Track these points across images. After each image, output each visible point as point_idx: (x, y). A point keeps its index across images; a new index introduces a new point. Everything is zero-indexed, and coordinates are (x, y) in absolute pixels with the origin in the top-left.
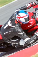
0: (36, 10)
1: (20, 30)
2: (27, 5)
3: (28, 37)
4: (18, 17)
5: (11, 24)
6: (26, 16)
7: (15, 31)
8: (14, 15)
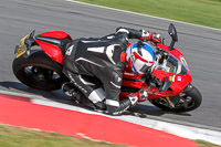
5: (112, 54)
6: (150, 62)
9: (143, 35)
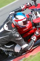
0: (32, 11)
1: (18, 35)
2: (21, 6)
3: (25, 43)
4: (15, 20)
5: (8, 28)
7: (11, 36)
8: (10, 18)
9: (22, 8)
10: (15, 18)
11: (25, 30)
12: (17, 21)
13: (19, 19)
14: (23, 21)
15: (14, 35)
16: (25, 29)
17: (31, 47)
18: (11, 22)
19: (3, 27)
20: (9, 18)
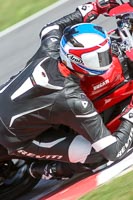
4: (71, 51)
5: (46, 79)
6: (102, 44)
10: (72, 43)
11: (98, 87)
12: (79, 54)
13: (86, 47)
14: (99, 51)
15: (70, 102)
16: (100, 86)
17: (127, 145)
18: (56, 58)
19: (31, 75)
20: (46, 46)
